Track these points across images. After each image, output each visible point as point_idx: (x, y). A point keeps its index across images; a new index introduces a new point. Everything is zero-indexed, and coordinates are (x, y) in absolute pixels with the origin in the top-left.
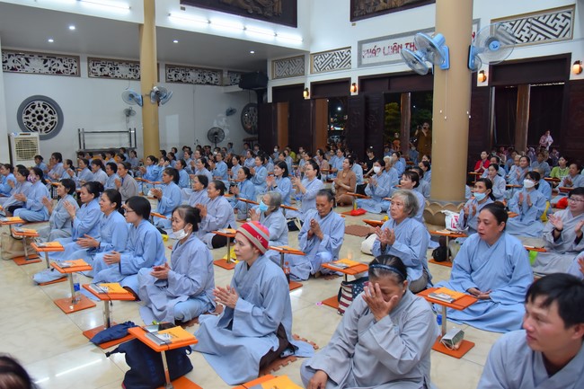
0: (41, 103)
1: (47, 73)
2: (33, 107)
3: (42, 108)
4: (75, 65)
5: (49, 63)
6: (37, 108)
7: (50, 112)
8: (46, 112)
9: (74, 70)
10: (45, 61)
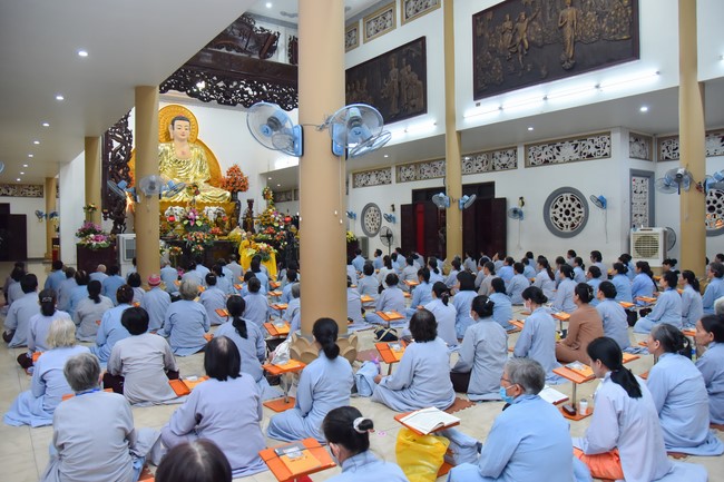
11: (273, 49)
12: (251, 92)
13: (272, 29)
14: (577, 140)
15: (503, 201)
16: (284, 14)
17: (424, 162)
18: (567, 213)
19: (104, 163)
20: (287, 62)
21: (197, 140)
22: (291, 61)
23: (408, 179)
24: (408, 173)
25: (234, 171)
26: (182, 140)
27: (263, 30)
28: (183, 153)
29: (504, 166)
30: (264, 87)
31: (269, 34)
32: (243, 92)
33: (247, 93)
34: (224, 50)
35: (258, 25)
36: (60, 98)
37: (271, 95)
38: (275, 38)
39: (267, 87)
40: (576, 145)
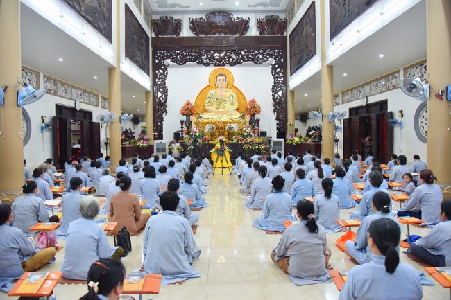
11: (246, 29)
12: (234, 57)
13: (244, 16)
15: (391, 113)
16: (249, 6)
19: (153, 104)
20: (258, 35)
21: (233, 86)
22: (260, 33)
25: (253, 102)
26: (221, 87)
27: (238, 18)
28: (221, 94)
30: (243, 53)
31: (243, 20)
32: (229, 57)
33: (232, 57)
34: (217, 35)
35: (235, 17)
36: (96, 78)
37: (247, 56)
38: (247, 22)
39: (245, 52)
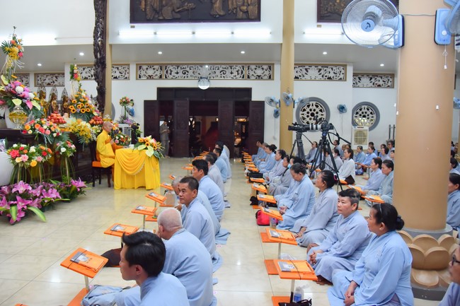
0: (366, 107)
1: (371, 87)
2: (361, 110)
3: (366, 110)
4: (391, 80)
5: (373, 80)
6: (363, 110)
7: (371, 113)
8: (368, 113)
9: (389, 84)
10: (371, 79)
14: (321, 67)
17: (172, 65)
18: (312, 115)
23: (150, 77)
24: (150, 72)
29: (259, 77)
40: (320, 70)
